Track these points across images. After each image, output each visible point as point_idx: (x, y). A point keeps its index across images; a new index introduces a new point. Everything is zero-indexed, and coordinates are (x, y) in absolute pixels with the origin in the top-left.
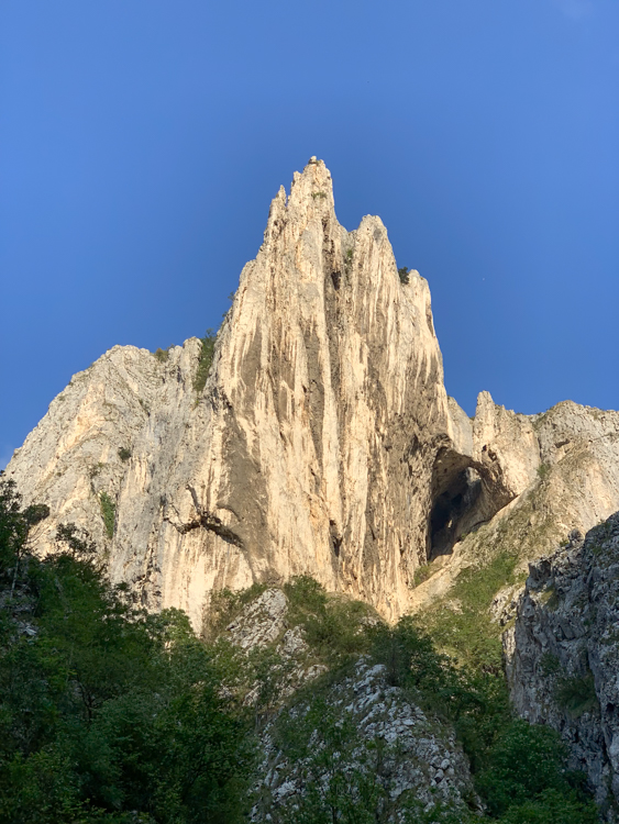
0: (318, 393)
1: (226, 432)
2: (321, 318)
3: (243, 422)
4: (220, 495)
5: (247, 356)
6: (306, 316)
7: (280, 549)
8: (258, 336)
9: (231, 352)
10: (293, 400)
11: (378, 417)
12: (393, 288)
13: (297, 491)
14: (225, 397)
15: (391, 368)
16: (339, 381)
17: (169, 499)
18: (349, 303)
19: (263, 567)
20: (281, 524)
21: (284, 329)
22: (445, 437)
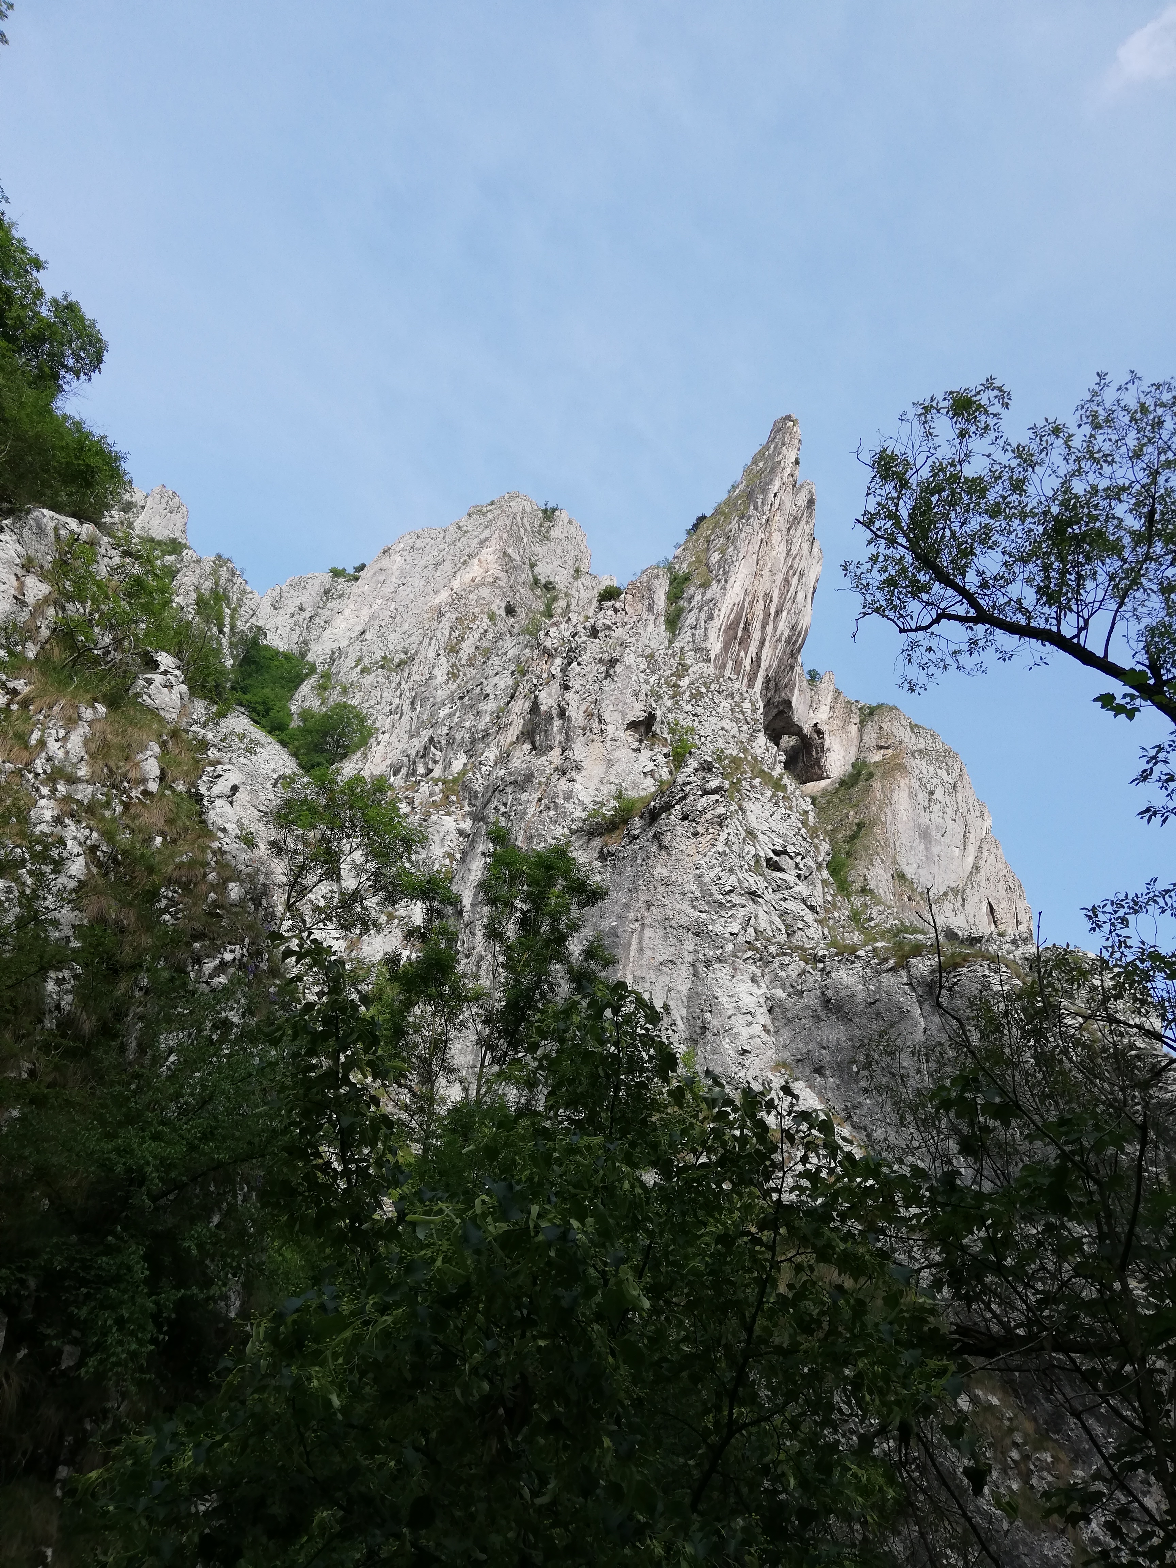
22: (788, 703)
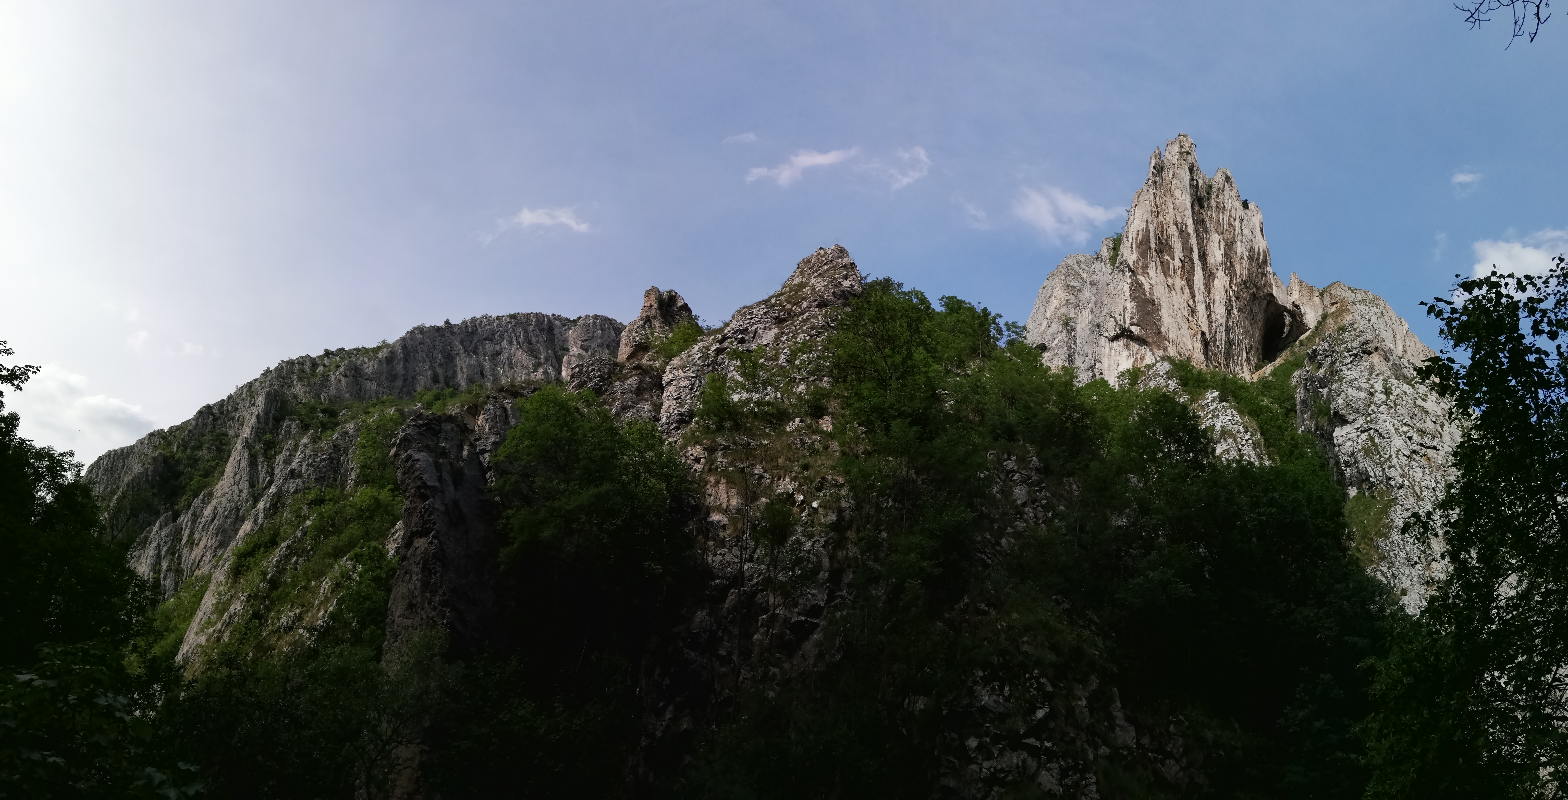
0: (1190, 263)
1: (1131, 285)
2: (1190, 222)
3: (1142, 279)
4: (1132, 318)
5: (1140, 242)
6: (1179, 220)
7: (1171, 345)
8: (1148, 231)
9: (1130, 241)
10: (1174, 267)
11: (1231, 281)
12: (1238, 210)
13: (1180, 315)
14: (1128, 266)
15: (1239, 254)
16: (1206, 259)
17: (1102, 324)
18: (1211, 217)
19: (1161, 355)
20: (1170, 332)
21: (1165, 227)
22: (1272, 295)
